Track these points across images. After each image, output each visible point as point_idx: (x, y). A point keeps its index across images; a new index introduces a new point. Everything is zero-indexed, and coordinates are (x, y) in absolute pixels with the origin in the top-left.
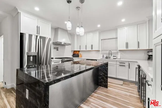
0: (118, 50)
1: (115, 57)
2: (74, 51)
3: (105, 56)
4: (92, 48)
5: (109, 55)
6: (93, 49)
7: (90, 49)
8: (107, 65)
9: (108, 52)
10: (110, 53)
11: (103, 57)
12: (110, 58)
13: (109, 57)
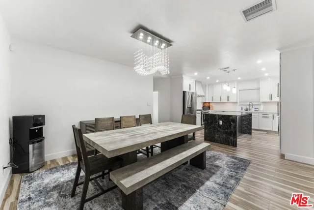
0: (261, 101)
1: (257, 109)
2: (204, 103)
3: (244, 108)
4: (228, 99)
5: (249, 107)
6: (230, 101)
7: (226, 101)
8: (250, 115)
9: (248, 104)
10: (250, 105)
11: (242, 109)
12: (251, 111)
13: (249, 109)
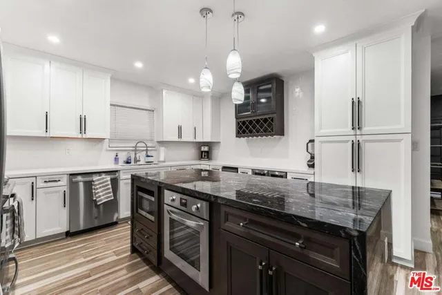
0: (156, 140)
1: (151, 159)
3: (123, 157)
5: (135, 154)
10: (137, 149)
12: (138, 163)
13: (135, 158)
